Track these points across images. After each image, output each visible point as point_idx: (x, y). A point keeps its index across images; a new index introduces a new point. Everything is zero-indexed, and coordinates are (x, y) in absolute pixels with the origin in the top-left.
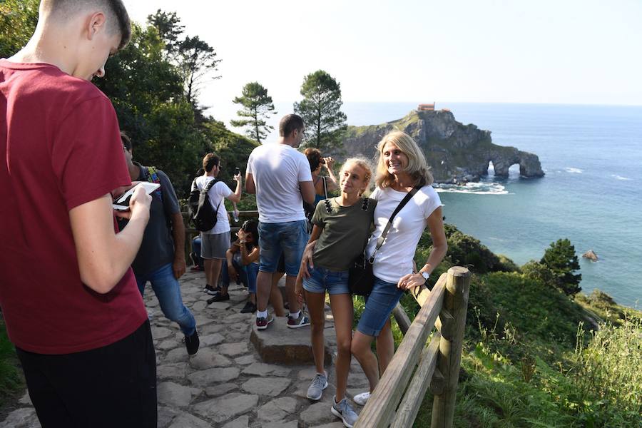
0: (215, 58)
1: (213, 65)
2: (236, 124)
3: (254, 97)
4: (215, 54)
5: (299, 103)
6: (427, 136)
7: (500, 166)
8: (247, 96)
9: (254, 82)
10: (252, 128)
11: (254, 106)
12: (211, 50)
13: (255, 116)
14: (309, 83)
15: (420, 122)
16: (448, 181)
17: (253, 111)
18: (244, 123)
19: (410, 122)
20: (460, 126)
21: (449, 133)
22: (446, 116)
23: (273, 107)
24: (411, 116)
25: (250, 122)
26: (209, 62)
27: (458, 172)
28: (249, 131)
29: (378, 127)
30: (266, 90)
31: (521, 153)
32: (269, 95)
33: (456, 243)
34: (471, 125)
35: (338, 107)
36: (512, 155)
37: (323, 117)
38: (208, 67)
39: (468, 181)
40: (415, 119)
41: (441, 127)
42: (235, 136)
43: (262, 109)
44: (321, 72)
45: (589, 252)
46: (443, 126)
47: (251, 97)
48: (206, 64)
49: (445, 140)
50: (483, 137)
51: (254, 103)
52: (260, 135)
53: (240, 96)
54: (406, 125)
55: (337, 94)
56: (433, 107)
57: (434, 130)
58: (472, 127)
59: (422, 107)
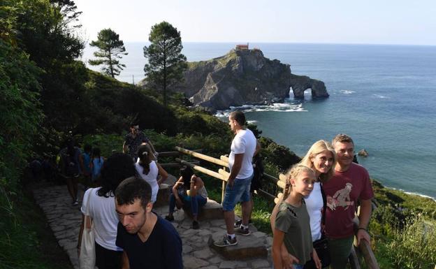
0: (76, 11)
1: (74, 16)
2: (93, 63)
3: (108, 41)
4: (76, 7)
5: (148, 47)
6: (244, 69)
7: (298, 90)
8: (102, 40)
9: (107, 29)
10: (107, 66)
11: (108, 48)
12: (72, 4)
13: (109, 56)
14: (155, 32)
15: (238, 58)
16: (261, 102)
17: (108, 53)
18: (100, 62)
19: (230, 59)
20: (268, 60)
21: (260, 67)
22: (257, 53)
23: (124, 49)
24: (231, 54)
25: (105, 61)
26: (70, 14)
27: (267, 96)
28: (104, 69)
29: (206, 62)
30: (118, 35)
31: (312, 81)
32: (120, 39)
33: (272, 151)
34: (275, 60)
35: (180, 50)
36: (305, 82)
37: (168, 58)
38: (70, 17)
39: (275, 102)
40: (234, 56)
41: (254, 62)
42: (93, 73)
43: (114, 51)
44: (165, 23)
45: (363, 151)
46: (255, 61)
47: (105, 41)
48: (68, 15)
49: (257, 72)
50: (285, 69)
51: (108, 46)
52: (114, 72)
53: (96, 40)
54: (228, 61)
55: (178, 40)
56: (247, 47)
57: (249, 65)
58: (276, 62)
59: (239, 47)
